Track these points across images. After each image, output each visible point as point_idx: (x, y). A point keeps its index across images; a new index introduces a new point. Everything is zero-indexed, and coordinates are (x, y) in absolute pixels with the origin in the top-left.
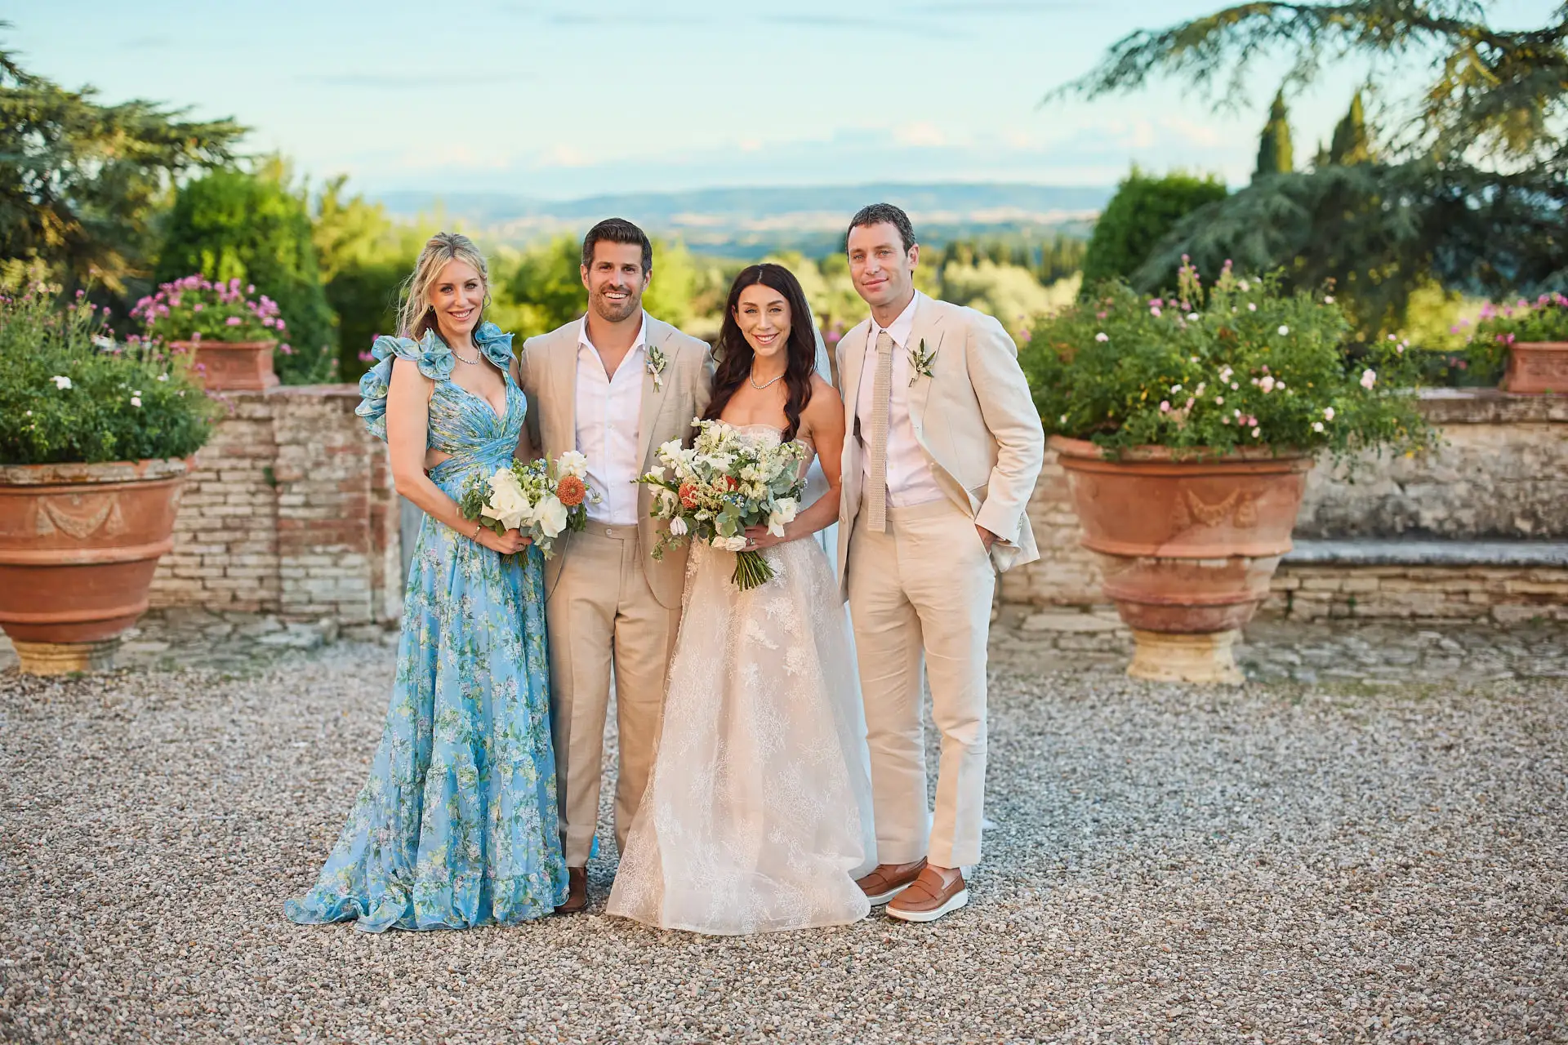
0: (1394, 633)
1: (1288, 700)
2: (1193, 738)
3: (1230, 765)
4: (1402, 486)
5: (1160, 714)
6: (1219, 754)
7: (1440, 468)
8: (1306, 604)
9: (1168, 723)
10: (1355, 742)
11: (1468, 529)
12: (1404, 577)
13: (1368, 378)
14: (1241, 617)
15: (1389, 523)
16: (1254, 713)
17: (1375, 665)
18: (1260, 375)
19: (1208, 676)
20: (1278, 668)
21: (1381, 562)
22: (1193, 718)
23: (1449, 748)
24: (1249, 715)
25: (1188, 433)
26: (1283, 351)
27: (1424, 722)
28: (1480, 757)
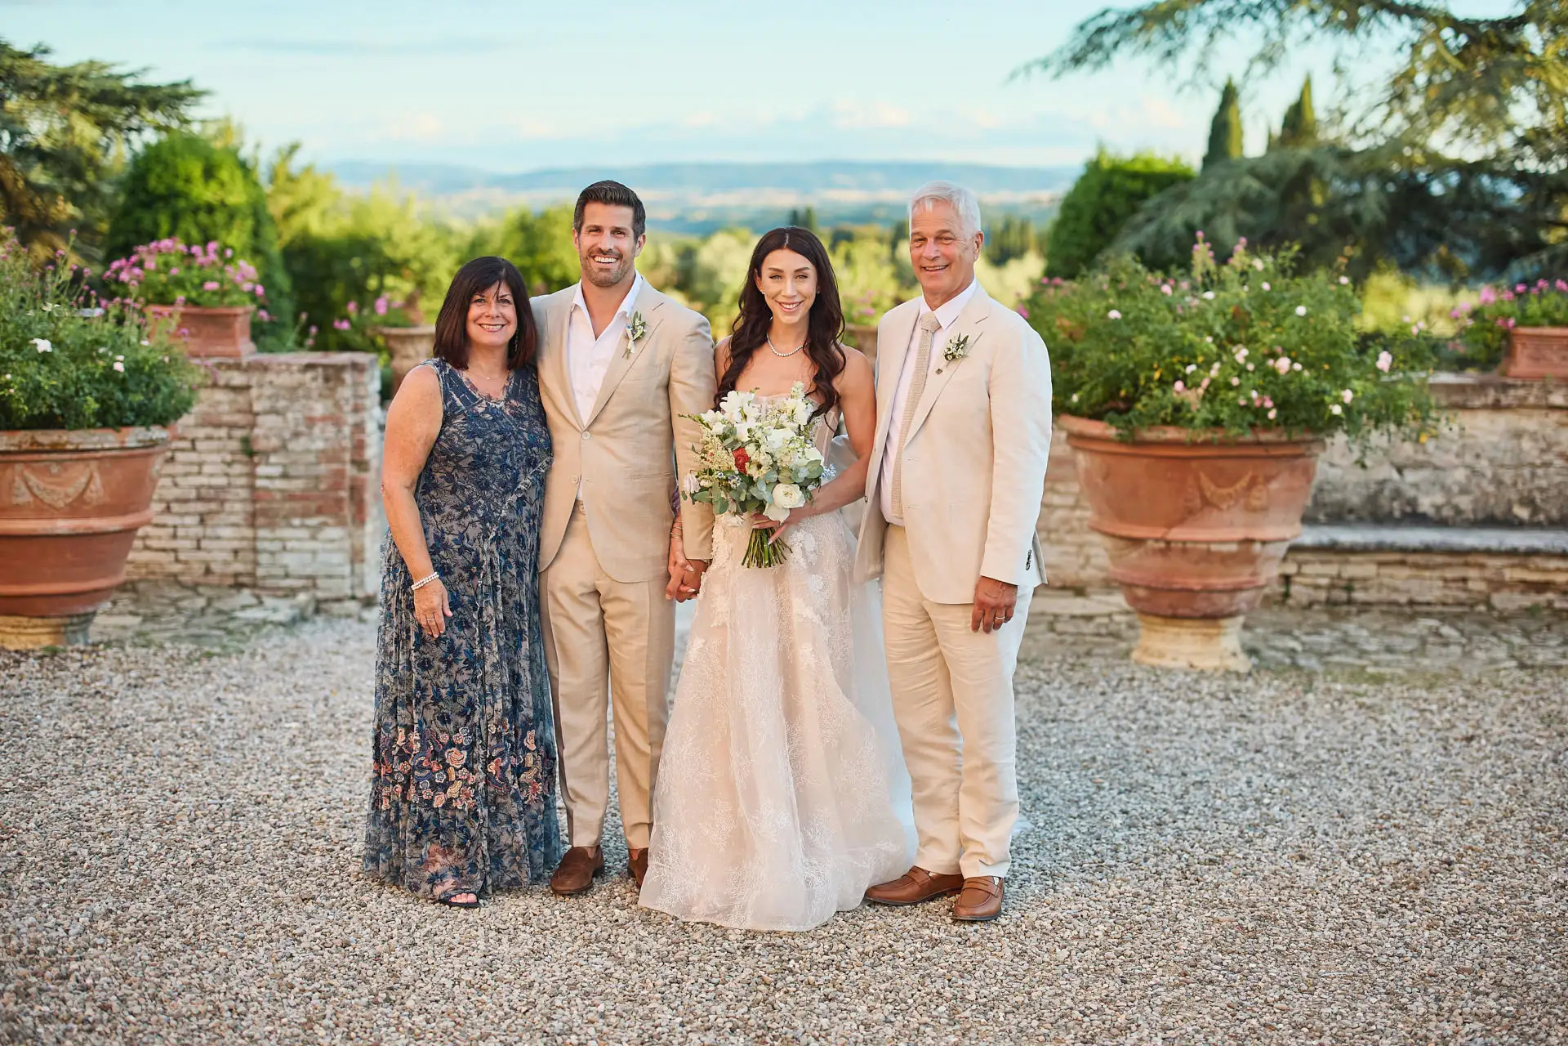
0: (1392, 620)
1: (1300, 688)
2: (1209, 727)
3: (1252, 755)
4: (1400, 471)
5: (1173, 701)
6: (1239, 743)
7: (1439, 454)
8: (1304, 590)
9: (1183, 711)
10: (1374, 732)
11: (1464, 516)
12: (1403, 563)
13: (1384, 360)
14: (1250, 603)
15: (1386, 509)
16: (1269, 702)
17: (1377, 652)
18: (1274, 356)
19: (1216, 663)
20: (1279, 655)
21: (1380, 548)
22: (1207, 706)
23: (1469, 739)
24: (1262, 703)
25: (1204, 414)
26: (1300, 331)
27: (1440, 712)
28: (1502, 749)
